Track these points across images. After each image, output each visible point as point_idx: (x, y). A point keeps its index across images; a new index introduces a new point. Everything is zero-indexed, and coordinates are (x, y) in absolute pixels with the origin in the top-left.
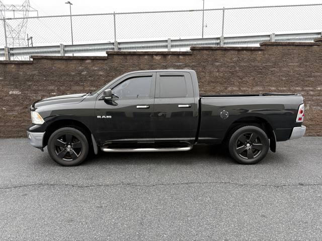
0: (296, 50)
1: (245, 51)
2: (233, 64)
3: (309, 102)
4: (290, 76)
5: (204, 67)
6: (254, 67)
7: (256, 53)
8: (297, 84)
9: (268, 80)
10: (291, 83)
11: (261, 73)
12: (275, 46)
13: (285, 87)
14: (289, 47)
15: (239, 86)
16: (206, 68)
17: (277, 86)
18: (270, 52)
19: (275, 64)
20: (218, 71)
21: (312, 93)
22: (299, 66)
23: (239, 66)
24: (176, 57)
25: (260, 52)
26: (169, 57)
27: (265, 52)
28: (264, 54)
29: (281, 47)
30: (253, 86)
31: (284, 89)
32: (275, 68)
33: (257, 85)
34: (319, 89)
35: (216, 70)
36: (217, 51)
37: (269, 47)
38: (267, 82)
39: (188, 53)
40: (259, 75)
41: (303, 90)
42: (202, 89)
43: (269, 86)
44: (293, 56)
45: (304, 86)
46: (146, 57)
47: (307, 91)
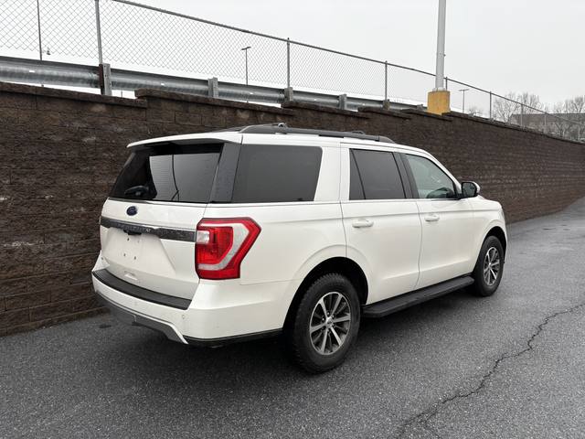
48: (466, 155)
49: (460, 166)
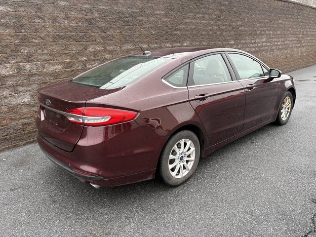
2: (89, 6)
4: (159, 29)
5: (39, 8)
6: (118, 13)
8: (167, 40)
9: (138, 33)
10: (161, 39)
11: (127, 23)
13: (156, 43)
15: (104, 44)
16: (43, 9)
17: (148, 43)
19: (142, 11)
20: (67, 18)
22: (166, 16)
23: (98, 10)
30: (122, 43)
32: (142, 16)
33: (126, 42)
34: (185, 44)
35: (63, 16)
38: (137, 37)
40: (127, 27)
43: (139, 42)
45: (173, 41)
48: (239, 23)
49: (232, 33)
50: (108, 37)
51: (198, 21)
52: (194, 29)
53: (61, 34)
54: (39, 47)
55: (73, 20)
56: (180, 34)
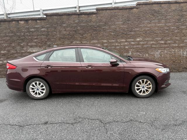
0: (120, 13)
1: (83, 15)
2: (76, 25)
3: (131, 50)
4: (117, 32)
5: (55, 28)
6: (91, 26)
7: (92, 16)
8: (122, 38)
9: (101, 35)
10: (118, 37)
11: (96, 30)
12: (105, 11)
13: (113, 40)
14: (115, 11)
15: (81, 41)
16: (57, 28)
17: (107, 39)
18: (102, 15)
19: (106, 24)
20: (65, 30)
21: (133, 43)
22: (123, 24)
23: (80, 26)
24: (34, 22)
25: (94, 15)
26: (30, 21)
27: (98, 15)
28: (97, 17)
29: (109, 11)
30: (91, 40)
31: (113, 41)
32: (106, 26)
33: (93, 39)
34: (138, 40)
35: (64, 30)
36: (63, 16)
37: (101, 11)
38: (100, 37)
39: (42, 19)
40: (95, 32)
41: (126, 42)
42: (55, 43)
43: (102, 39)
44: (118, 17)
45: (127, 38)
46: (14, 22)
47: (129, 42)
50: (83, 37)
51: (153, 25)
52: (148, 30)
53: (62, 37)
54: (53, 42)
55: (68, 31)
56: (133, 34)
